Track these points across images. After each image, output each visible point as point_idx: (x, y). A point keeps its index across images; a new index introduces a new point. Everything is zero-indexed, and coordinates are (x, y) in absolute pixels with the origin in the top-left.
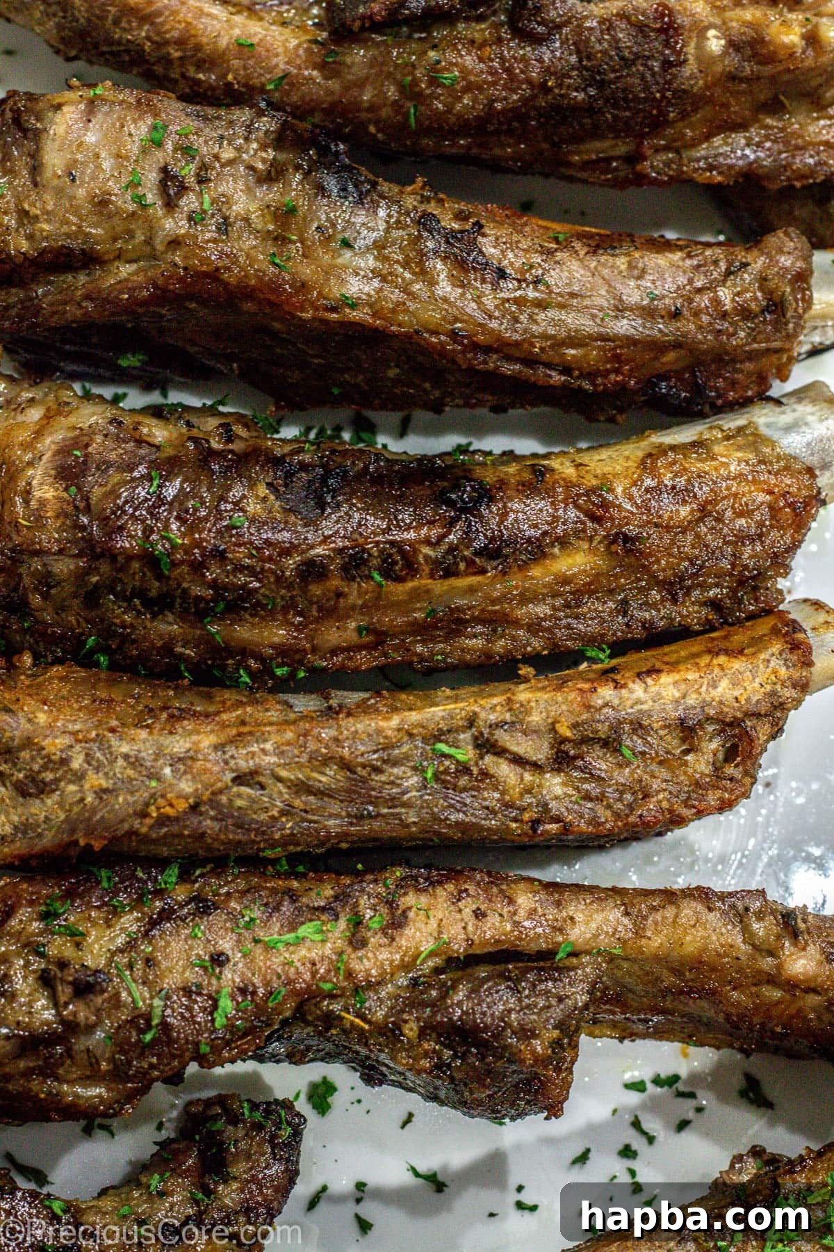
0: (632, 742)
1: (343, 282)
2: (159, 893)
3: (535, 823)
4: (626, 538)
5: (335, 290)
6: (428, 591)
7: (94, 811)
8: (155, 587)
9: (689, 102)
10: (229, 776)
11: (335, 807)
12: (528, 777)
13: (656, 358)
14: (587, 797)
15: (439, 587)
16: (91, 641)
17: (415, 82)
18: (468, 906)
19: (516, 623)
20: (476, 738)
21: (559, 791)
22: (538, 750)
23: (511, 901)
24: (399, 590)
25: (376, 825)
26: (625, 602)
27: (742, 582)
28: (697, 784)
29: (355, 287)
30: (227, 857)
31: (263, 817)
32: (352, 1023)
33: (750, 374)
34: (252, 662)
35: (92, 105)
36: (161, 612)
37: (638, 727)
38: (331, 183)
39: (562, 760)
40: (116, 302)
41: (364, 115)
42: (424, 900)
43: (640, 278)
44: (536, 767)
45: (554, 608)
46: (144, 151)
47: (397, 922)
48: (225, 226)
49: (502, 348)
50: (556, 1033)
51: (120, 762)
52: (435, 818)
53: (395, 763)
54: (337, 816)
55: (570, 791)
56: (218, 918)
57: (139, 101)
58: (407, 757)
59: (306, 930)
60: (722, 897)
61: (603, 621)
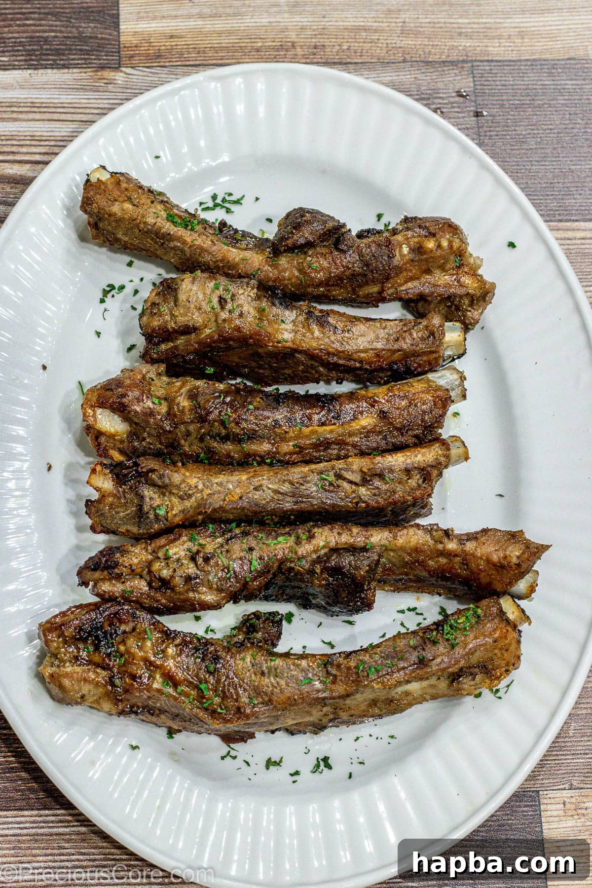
0: (388, 476)
1: (283, 334)
2: (230, 531)
3: (357, 503)
4: (384, 412)
5: (280, 337)
6: (316, 431)
7: (207, 500)
8: (224, 432)
9: (399, 270)
10: (252, 488)
11: (289, 499)
12: (354, 487)
13: (391, 355)
14: (375, 495)
15: (321, 429)
16: (202, 455)
17: (304, 268)
18: (335, 531)
19: (347, 444)
20: (335, 474)
21: (364, 493)
22: (356, 478)
23: (350, 530)
24: (306, 431)
25: (302, 505)
26: (386, 436)
27: (426, 428)
28: (412, 489)
29: (287, 336)
30: (252, 520)
31: (264, 502)
32: (298, 570)
33: (425, 361)
34: (257, 458)
35: (194, 279)
36: (226, 441)
37: (391, 471)
38: (277, 302)
39: (365, 482)
40: (206, 343)
41: (286, 282)
42: (320, 530)
43: (384, 329)
44: (356, 484)
45: (361, 438)
46: (213, 291)
47: (311, 537)
48: (241, 315)
49: (337, 353)
50: (367, 568)
51: (215, 485)
52: (322, 502)
53: (308, 482)
54: (289, 502)
55: (369, 493)
56: (250, 538)
57: (210, 276)
58: (312, 480)
59: (281, 539)
60: (423, 526)
61: (378, 443)
